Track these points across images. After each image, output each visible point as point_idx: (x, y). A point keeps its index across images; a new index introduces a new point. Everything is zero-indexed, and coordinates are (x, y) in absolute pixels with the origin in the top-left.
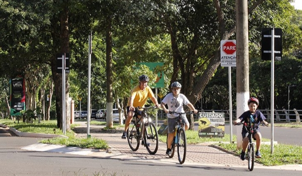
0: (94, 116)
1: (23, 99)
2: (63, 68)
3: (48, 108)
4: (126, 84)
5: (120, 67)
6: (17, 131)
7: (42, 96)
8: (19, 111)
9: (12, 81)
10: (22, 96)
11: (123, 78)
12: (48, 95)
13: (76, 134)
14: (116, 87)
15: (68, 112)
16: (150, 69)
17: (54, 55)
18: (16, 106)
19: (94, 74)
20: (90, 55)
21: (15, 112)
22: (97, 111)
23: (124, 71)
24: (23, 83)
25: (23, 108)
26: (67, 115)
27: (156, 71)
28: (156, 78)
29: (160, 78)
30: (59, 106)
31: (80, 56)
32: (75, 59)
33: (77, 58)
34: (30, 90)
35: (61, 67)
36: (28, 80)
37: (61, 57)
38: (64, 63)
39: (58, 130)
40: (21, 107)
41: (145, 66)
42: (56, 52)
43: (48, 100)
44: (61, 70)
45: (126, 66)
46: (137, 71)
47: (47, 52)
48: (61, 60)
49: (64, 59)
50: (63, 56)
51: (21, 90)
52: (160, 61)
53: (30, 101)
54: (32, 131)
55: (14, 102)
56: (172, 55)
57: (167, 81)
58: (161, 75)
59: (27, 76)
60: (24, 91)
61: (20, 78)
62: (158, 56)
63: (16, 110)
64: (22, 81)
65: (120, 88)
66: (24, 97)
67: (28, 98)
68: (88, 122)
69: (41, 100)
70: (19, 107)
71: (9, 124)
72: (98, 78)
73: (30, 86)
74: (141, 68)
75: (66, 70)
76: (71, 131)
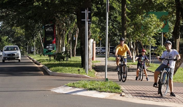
0: (112, 51)
1: (54, 41)
2: (86, 20)
3: (74, 46)
4: (137, 29)
5: (132, 16)
6: (48, 70)
7: (69, 39)
8: (50, 51)
9: (45, 27)
10: (53, 39)
11: (135, 24)
12: (74, 35)
13: (96, 73)
14: (130, 32)
15: (91, 54)
16: (158, 18)
17: (79, 8)
18: (48, 47)
19: (112, 21)
20: (108, 13)
21: (47, 52)
22: (114, 48)
23: (136, 19)
24: (54, 28)
25: (53, 48)
26: (90, 57)
27: (162, 20)
28: (162, 25)
29: (166, 24)
30: (83, 49)
31: (100, 6)
32: (96, 9)
33: (98, 8)
34: (59, 34)
35: (85, 19)
36: (58, 25)
37: (85, 11)
38: (87, 16)
39: (82, 70)
40: (52, 48)
41: (154, 15)
42: (81, 5)
43: (74, 39)
44: (85, 21)
45: (138, 15)
46: (147, 19)
47: (73, 4)
48: (85, 13)
49: (87, 12)
50: (86, 10)
51: (52, 34)
52: (165, 10)
53: (60, 42)
54: (61, 71)
55: (46, 43)
56: (175, 7)
57: (171, 27)
58: (166, 22)
59: (57, 22)
60: (55, 34)
61: (51, 24)
62: (164, 6)
63: (48, 50)
64: (53, 27)
65: (133, 33)
66: (55, 40)
67: (58, 40)
68: (106, 59)
69: (68, 42)
70: (50, 48)
71: (43, 62)
72: (115, 24)
73: (60, 30)
74: (150, 17)
75: (89, 21)
76: (92, 70)
